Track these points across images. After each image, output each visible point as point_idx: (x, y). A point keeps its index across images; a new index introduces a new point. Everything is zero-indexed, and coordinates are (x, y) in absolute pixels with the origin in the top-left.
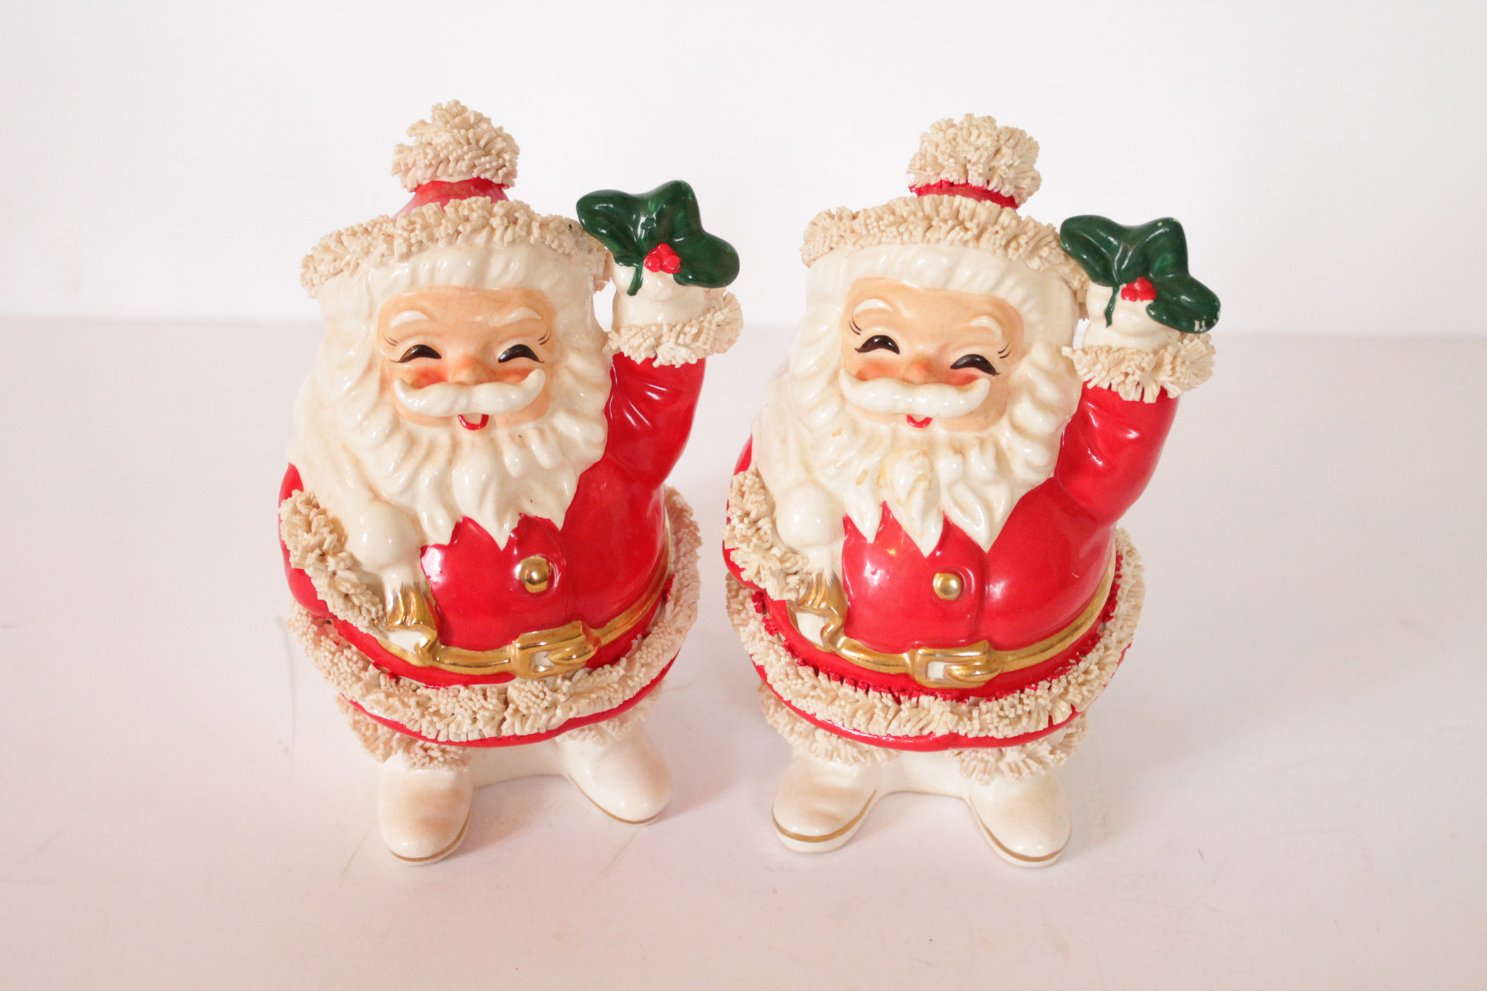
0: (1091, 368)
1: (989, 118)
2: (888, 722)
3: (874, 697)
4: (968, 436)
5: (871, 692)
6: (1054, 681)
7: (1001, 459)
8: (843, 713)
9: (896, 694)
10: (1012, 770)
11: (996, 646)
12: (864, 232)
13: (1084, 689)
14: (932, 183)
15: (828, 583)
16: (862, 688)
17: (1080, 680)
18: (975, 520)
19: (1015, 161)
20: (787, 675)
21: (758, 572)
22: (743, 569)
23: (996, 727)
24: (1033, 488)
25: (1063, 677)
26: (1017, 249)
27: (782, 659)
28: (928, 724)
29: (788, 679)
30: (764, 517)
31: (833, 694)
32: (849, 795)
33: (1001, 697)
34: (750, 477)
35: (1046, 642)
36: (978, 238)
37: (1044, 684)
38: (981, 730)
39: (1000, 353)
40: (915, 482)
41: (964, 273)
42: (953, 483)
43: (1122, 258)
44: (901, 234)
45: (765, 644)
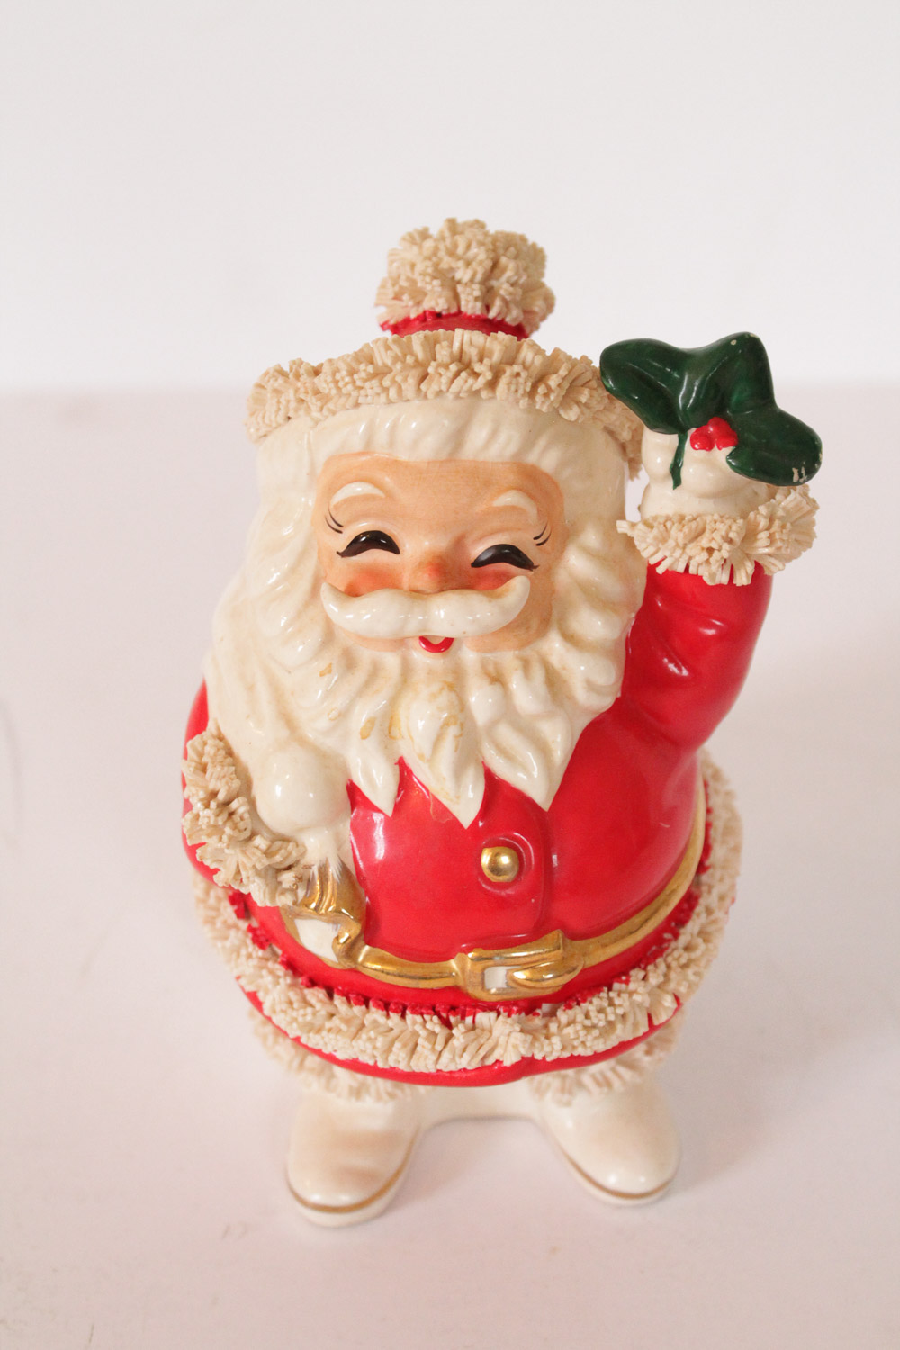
0: (660, 545)
1: (477, 222)
2: (437, 1054)
3: (415, 1023)
4: (508, 658)
5: (409, 1016)
6: (650, 967)
7: (554, 683)
8: (375, 1048)
9: (444, 1015)
10: (598, 1083)
11: (573, 936)
12: (334, 391)
13: (690, 972)
14: (413, 316)
15: (336, 877)
16: (395, 1011)
17: (683, 961)
18: (526, 770)
19: (520, 277)
20: (291, 1003)
21: (238, 872)
22: (216, 871)
23: (583, 1043)
24: (595, 716)
25: (660, 960)
26: (546, 395)
27: (281, 981)
28: (493, 1050)
29: (293, 1008)
30: (237, 795)
31: (357, 1022)
32: (386, 1140)
33: (584, 1001)
34: (210, 742)
35: (637, 919)
36: (492, 384)
37: (637, 974)
38: (563, 1049)
39: (535, 539)
40: (442, 728)
41: (477, 437)
42: (493, 724)
43: (687, 392)
44: (386, 390)
45: (254, 962)
